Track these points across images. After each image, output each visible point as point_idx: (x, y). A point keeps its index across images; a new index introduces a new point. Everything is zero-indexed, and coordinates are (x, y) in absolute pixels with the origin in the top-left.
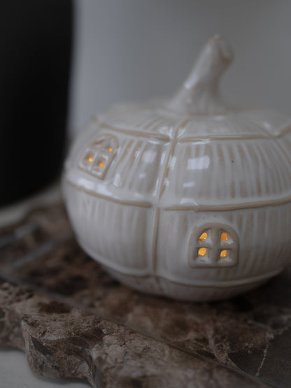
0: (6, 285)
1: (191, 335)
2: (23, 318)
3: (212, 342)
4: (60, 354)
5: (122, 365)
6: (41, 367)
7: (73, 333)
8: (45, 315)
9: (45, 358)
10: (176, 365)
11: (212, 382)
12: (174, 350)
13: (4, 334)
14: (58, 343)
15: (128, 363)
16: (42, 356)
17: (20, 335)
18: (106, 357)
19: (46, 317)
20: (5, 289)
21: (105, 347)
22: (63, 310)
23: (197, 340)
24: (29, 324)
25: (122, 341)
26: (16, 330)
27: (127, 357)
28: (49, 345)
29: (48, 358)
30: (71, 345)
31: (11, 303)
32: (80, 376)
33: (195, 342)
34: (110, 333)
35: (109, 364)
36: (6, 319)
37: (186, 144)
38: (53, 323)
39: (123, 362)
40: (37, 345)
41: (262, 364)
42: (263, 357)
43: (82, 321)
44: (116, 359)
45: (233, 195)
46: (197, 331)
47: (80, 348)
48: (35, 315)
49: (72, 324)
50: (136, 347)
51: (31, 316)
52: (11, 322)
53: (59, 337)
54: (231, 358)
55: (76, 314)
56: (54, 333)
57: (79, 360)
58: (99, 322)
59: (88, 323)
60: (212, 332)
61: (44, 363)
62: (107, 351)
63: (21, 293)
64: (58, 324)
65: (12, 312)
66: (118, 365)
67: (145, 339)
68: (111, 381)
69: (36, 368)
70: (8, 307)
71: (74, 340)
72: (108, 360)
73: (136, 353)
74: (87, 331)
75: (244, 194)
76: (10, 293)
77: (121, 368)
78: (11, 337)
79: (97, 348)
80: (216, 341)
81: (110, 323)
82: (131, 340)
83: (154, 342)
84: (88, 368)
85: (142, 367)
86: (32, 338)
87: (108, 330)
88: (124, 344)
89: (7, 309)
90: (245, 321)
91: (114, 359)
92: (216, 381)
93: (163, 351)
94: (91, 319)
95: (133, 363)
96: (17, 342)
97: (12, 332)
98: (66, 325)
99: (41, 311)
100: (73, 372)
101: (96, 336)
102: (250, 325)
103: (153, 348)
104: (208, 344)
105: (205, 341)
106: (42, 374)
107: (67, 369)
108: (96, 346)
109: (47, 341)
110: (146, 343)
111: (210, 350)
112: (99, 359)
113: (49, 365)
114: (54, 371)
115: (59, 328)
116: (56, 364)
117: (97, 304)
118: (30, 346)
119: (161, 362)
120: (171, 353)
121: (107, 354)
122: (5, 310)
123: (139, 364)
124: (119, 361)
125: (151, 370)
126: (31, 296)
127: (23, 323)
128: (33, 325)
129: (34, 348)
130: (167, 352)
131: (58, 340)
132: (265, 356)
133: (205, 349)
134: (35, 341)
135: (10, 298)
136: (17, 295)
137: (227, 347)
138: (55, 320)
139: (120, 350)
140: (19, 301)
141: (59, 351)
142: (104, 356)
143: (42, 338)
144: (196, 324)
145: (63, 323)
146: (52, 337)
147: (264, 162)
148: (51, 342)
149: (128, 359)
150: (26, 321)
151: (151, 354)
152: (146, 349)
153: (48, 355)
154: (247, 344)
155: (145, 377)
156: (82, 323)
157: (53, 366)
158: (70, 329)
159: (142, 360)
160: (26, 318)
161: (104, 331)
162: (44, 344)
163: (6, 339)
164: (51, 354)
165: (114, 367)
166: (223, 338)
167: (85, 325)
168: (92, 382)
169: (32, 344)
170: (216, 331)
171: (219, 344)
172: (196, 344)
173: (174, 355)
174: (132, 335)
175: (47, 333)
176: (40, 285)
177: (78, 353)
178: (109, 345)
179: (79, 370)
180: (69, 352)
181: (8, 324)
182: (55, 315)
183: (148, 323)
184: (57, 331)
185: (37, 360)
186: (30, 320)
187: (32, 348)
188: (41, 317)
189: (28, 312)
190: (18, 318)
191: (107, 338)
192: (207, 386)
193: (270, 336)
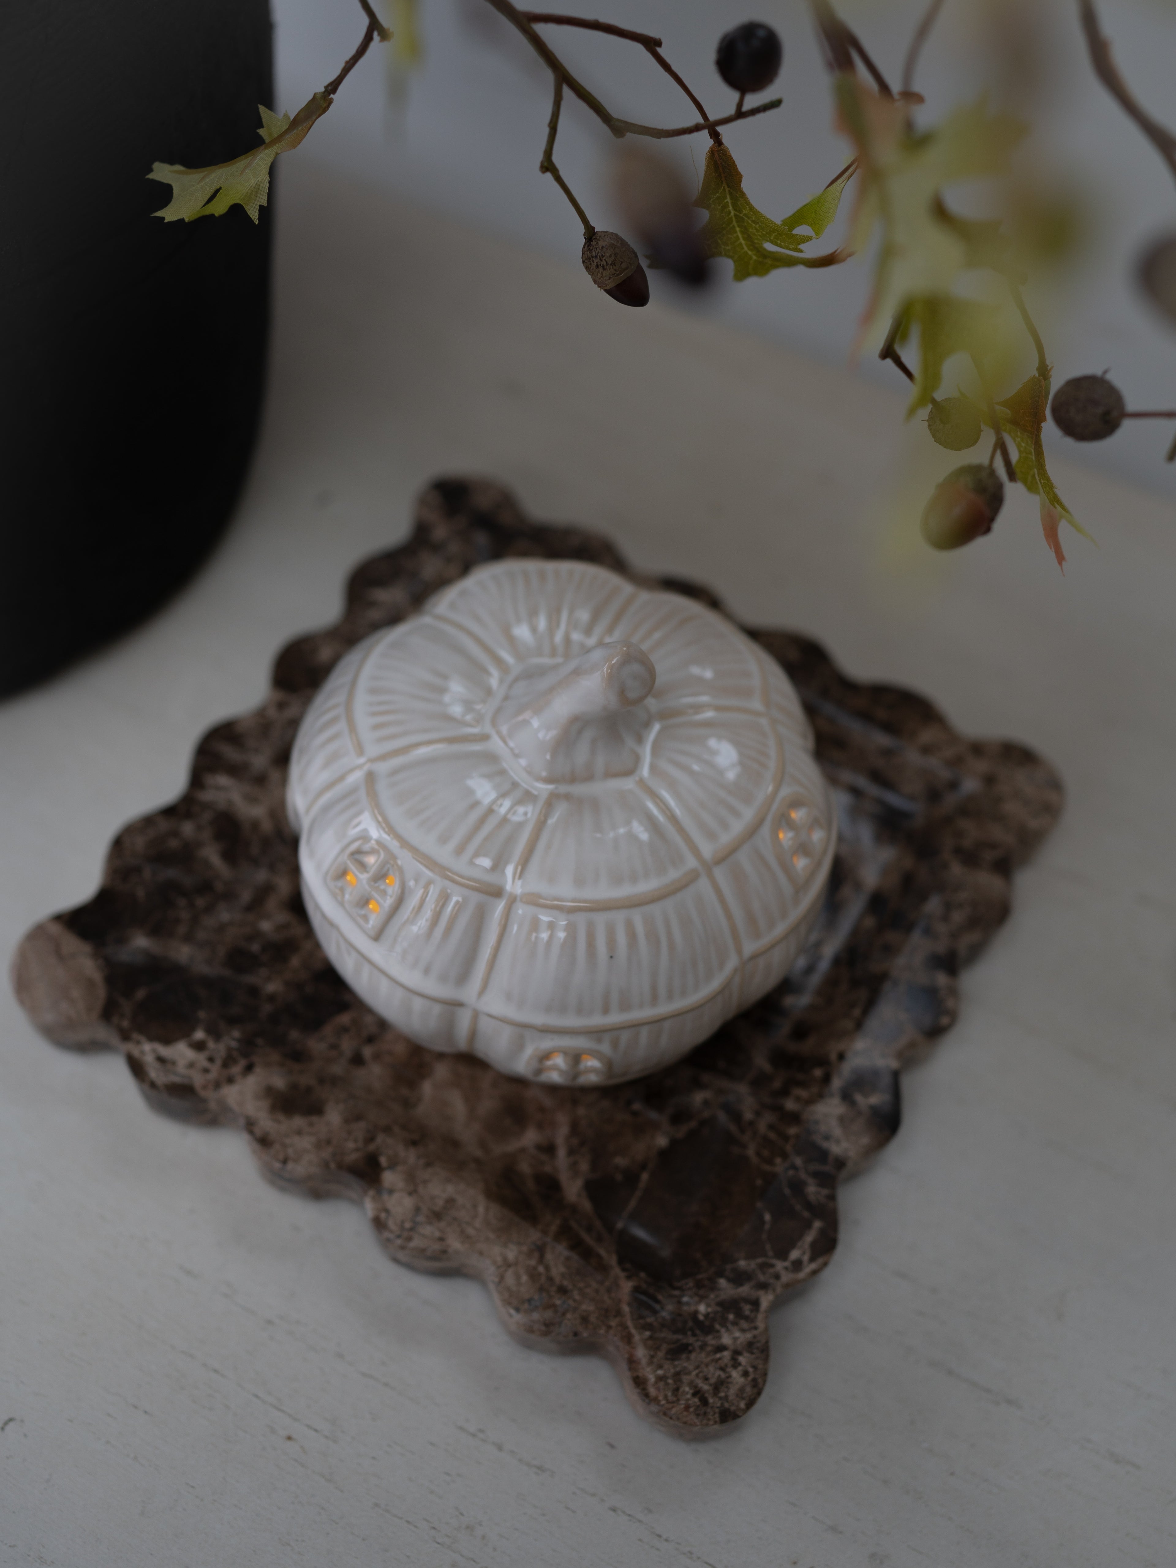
0: (199, 1034)
1: (530, 1137)
3: (562, 1153)
7: (332, 1165)
8: (282, 1117)
10: (492, 1236)
11: (541, 1268)
12: (493, 1203)
15: (421, 1230)
18: (387, 1218)
19: (284, 1123)
20: (201, 1046)
21: (385, 1196)
22: (311, 1106)
23: (537, 1147)
24: (258, 1141)
25: (413, 1185)
27: (421, 1218)
31: (217, 1085)
33: (534, 1151)
34: (392, 1165)
35: (391, 1231)
37: (531, 910)
38: (297, 1138)
41: (633, 1203)
42: (638, 1188)
43: (345, 1136)
44: (403, 1222)
45: (606, 1011)
46: (540, 1126)
48: (264, 1119)
49: (328, 1142)
50: (433, 1198)
51: (257, 1122)
53: (310, 1170)
54: (587, 1191)
55: (333, 1117)
56: (301, 1162)
58: (373, 1139)
59: (356, 1140)
60: (565, 1130)
62: (389, 1206)
63: (230, 1058)
64: (305, 1143)
66: (405, 1234)
70: (214, 1095)
72: (391, 1225)
73: (433, 1211)
74: (355, 1158)
75: (625, 1006)
76: (212, 1059)
77: (410, 1237)
79: (372, 1196)
80: (571, 1152)
81: (392, 1143)
82: (425, 1182)
85: (441, 1239)
87: (388, 1158)
88: (415, 1191)
89: (212, 1098)
90: (628, 1103)
91: (399, 1222)
92: (547, 1268)
93: (475, 1206)
94: (359, 1131)
95: (427, 1230)
98: (319, 1145)
99: (273, 1108)
101: (370, 1170)
102: (635, 1114)
103: (460, 1201)
104: (555, 1157)
105: (551, 1149)
108: (371, 1194)
110: (451, 1189)
111: (557, 1171)
112: (377, 1220)
115: (308, 1151)
117: (366, 1052)
119: (470, 1231)
120: (487, 1209)
121: (388, 1211)
123: (437, 1234)
124: (408, 1225)
126: (250, 1068)
130: (481, 1209)
132: (642, 1185)
133: (547, 1169)
135: (214, 1074)
136: (225, 1063)
137: (584, 1166)
138: (300, 1132)
139: (408, 1202)
140: (230, 1080)
141: (313, 1181)
142: (383, 1215)
144: (544, 1109)
145: (314, 1139)
147: (672, 946)
149: (420, 1223)
151: (456, 1214)
152: (450, 1202)
154: (618, 1160)
156: (346, 1140)
158: (327, 1153)
159: (442, 1224)
161: (383, 1161)
165: (399, 1237)
166: (582, 1144)
167: (351, 1145)
170: (575, 1128)
171: (574, 1158)
172: (534, 1156)
173: (491, 1215)
174: (430, 1170)
178: (391, 1192)
182: (298, 1121)
183: (457, 1105)
184: (306, 1158)
186: (257, 1132)
188: (275, 1125)
189: (250, 1109)
191: (389, 1178)
192: (533, 1276)
193: (662, 1141)
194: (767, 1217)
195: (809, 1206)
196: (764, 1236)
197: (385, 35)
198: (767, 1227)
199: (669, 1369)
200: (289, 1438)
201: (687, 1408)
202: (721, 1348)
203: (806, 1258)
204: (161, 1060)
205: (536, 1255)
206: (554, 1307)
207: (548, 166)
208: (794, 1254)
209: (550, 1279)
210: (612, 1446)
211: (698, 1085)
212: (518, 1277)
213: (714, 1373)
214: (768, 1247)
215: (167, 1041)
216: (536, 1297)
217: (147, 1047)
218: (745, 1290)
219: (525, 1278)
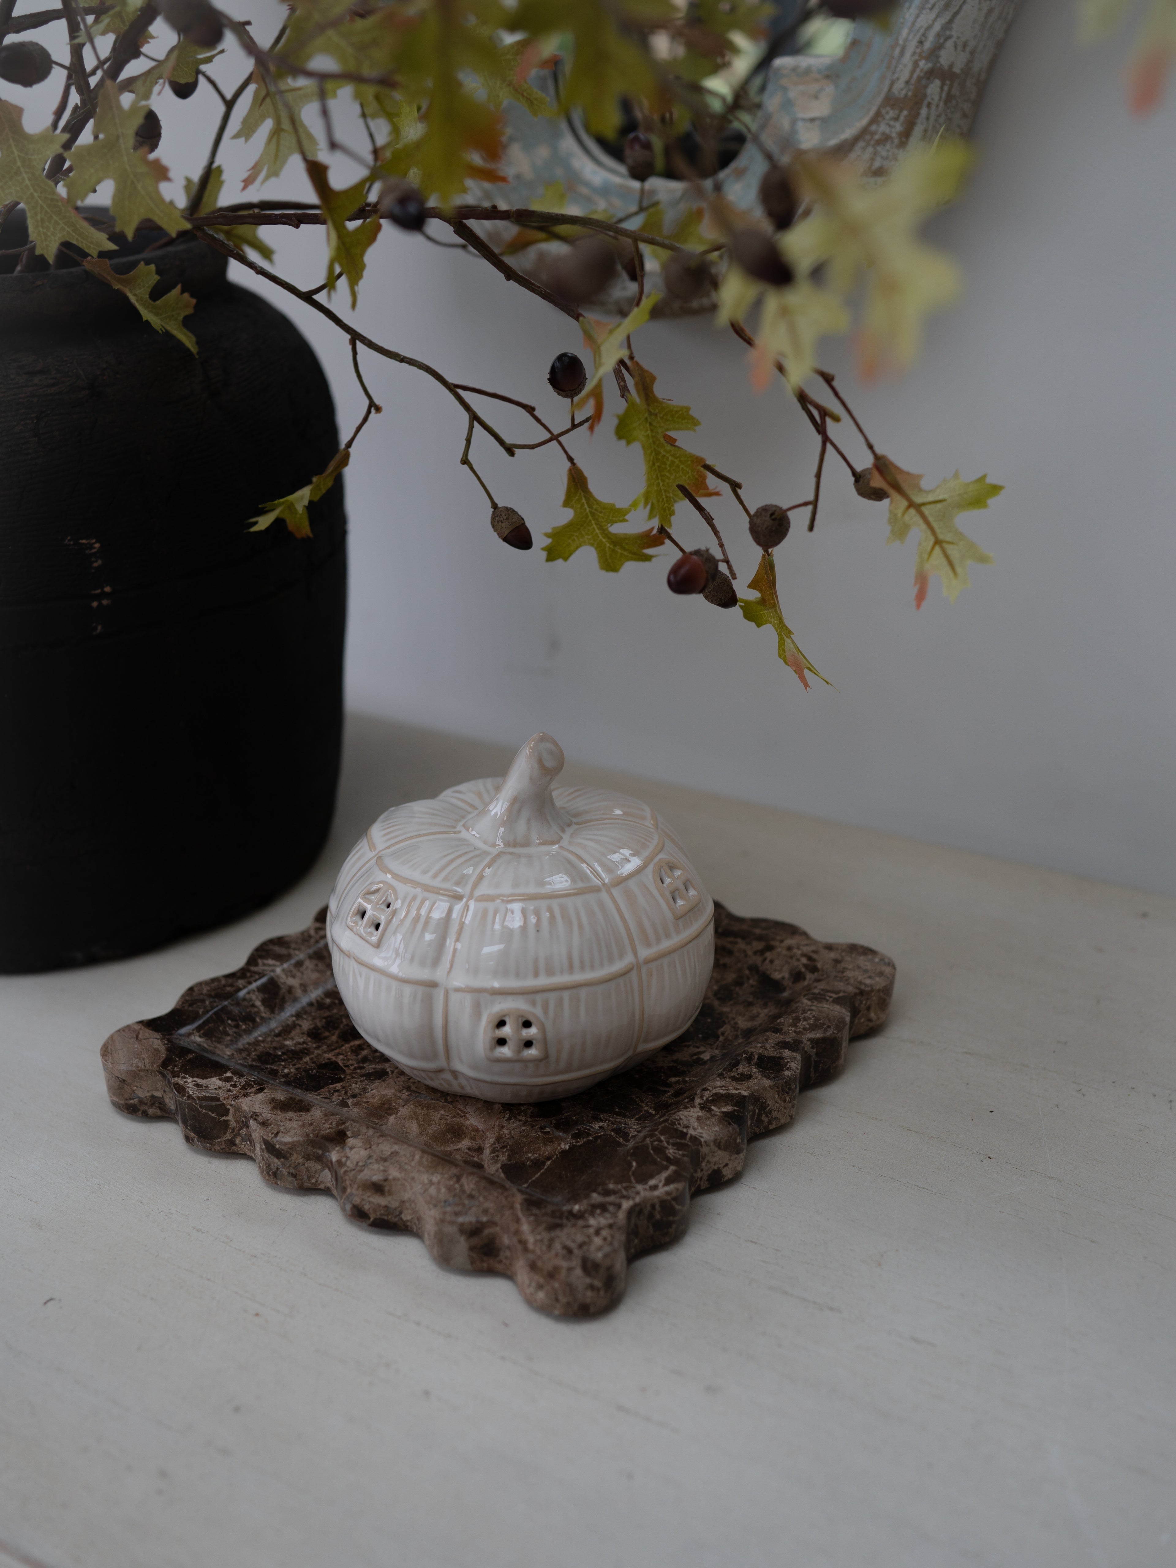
0: (229, 1074)
1: (465, 1143)
2: (251, 1117)
3: (487, 1152)
4: (296, 1158)
5: (363, 1168)
6: (275, 1174)
7: (311, 1135)
8: (279, 1113)
9: (279, 1163)
10: (422, 1169)
11: (457, 1186)
12: (426, 1156)
13: (228, 1136)
14: (293, 1146)
15: (371, 1166)
16: (276, 1160)
17: (249, 1138)
18: (347, 1160)
19: (280, 1115)
20: (227, 1080)
21: (347, 1150)
22: (303, 1107)
23: (469, 1149)
24: (260, 1124)
25: (368, 1144)
26: (244, 1131)
27: (370, 1161)
28: (283, 1147)
29: (282, 1164)
30: (310, 1148)
31: (236, 1097)
32: (322, 1186)
33: (467, 1151)
34: (355, 1136)
35: (348, 1167)
36: (230, 1117)
38: (288, 1122)
39: (364, 1166)
40: (270, 1148)
41: (537, 1176)
42: (543, 1168)
43: (323, 1121)
44: (357, 1163)
46: (473, 1139)
47: (320, 1152)
48: (266, 1113)
49: (311, 1124)
50: (382, 1151)
51: (261, 1115)
52: (237, 1122)
53: (295, 1139)
54: (503, 1170)
55: (317, 1113)
56: (289, 1134)
57: (320, 1167)
58: (344, 1123)
59: (331, 1124)
60: (492, 1140)
61: (278, 1169)
62: (349, 1155)
63: (248, 1085)
64: (294, 1124)
65: (238, 1109)
66: (358, 1168)
67: (396, 1143)
68: (350, 1185)
69: (269, 1175)
70: (233, 1103)
71: (312, 1143)
72: (348, 1163)
73: (381, 1158)
74: (329, 1133)
76: (234, 1086)
77: (362, 1171)
78: (238, 1141)
79: (338, 1150)
80: (494, 1151)
81: (358, 1125)
82: (378, 1144)
83: (405, 1146)
84: (330, 1176)
85: (385, 1171)
86: (264, 1139)
87: (353, 1132)
88: (370, 1148)
89: (231, 1105)
90: (542, 1128)
91: (355, 1163)
92: (462, 1186)
93: (413, 1156)
94: (335, 1120)
95: (376, 1166)
96: (245, 1148)
97: (238, 1134)
98: (303, 1126)
99: (274, 1108)
100: (313, 1181)
101: (339, 1137)
102: (546, 1133)
103: (402, 1153)
104: (482, 1153)
105: (480, 1150)
106: (276, 1183)
107: (305, 1177)
108: (337, 1149)
109: (281, 1143)
110: (396, 1148)
111: (482, 1160)
112: (339, 1162)
113: (285, 1172)
114: (290, 1179)
115: (295, 1129)
116: (292, 1171)
117: (350, 1102)
118: (261, 1149)
119: (406, 1167)
120: (421, 1158)
121: (348, 1157)
122: (228, 1107)
123: (382, 1168)
124: (360, 1164)
125: (394, 1173)
126: (261, 1090)
127: (252, 1122)
128: (264, 1124)
129: (265, 1151)
130: (417, 1157)
131: (294, 1142)
132: (546, 1167)
133: (475, 1159)
134: (266, 1142)
135: (235, 1091)
136: (243, 1088)
137: (503, 1158)
138: (290, 1120)
139: (363, 1153)
140: (246, 1095)
141: (295, 1154)
142: (344, 1160)
143: (275, 1140)
144: (477, 1131)
145: (300, 1123)
146: (287, 1139)
148: (285, 1144)
149: (370, 1163)
150: (255, 1119)
151: (397, 1159)
152: (395, 1154)
153: (282, 1160)
154: (530, 1155)
155: (386, 1180)
156: (324, 1124)
157: (289, 1173)
158: (309, 1130)
159: (387, 1164)
160: (255, 1116)
161: (349, 1133)
162: (277, 1146)
163: (232, 1143)
164: (286, 1158)
165: (354, 1170)
166: (504, 1147)
167: (327, 1126)
168: (335, 1192)
169: (264, 1147)
170: (498, 1139)
171: (496, 1154)
172: (466, 1153)
173: (424, 1160)
174: (381, 1139)
175: (280, 1134)
176: (274, 1073)
177: (319, 1159)
178: (351, 1148)
179: (320, 1179)
180: (307, 1157)
181: (233, 1124)
182: (290, 1114)
183: (413, 1128)
184: (293, 1132)
185: (269, 1165)
186: (260, 1119)
187: (263, 1152)
188: (274, 1116)
189: (257, 1109)
190: (245, 1117)
191: (351, 1141)
192: (450, 1189)
193: (565, 1146)
194: (634, 1164)
195: (668, 1159)
196: (630, 1173)
197: (378, 409)
198: (633, 1168)
199: (546, 1235)
200: (257, 1315)
201: (557, 1255)
202: (588, 1226)
203: (661, 1185)
204: (197, 1085)
205: (455, 1179)
206: (464, 1205)
207: (465, 461)
208: (652, 1182)
209: (463, 1191)
210: (506, 1325)
211: (597, 1119)
212: (439, 1190)
213: (580, 1238)
214: (632, 1178)
215: (204, 1077)
216: (451, 1199)
217: (190, 1080)
218: (612, 1199)
219: (443, 1190)
